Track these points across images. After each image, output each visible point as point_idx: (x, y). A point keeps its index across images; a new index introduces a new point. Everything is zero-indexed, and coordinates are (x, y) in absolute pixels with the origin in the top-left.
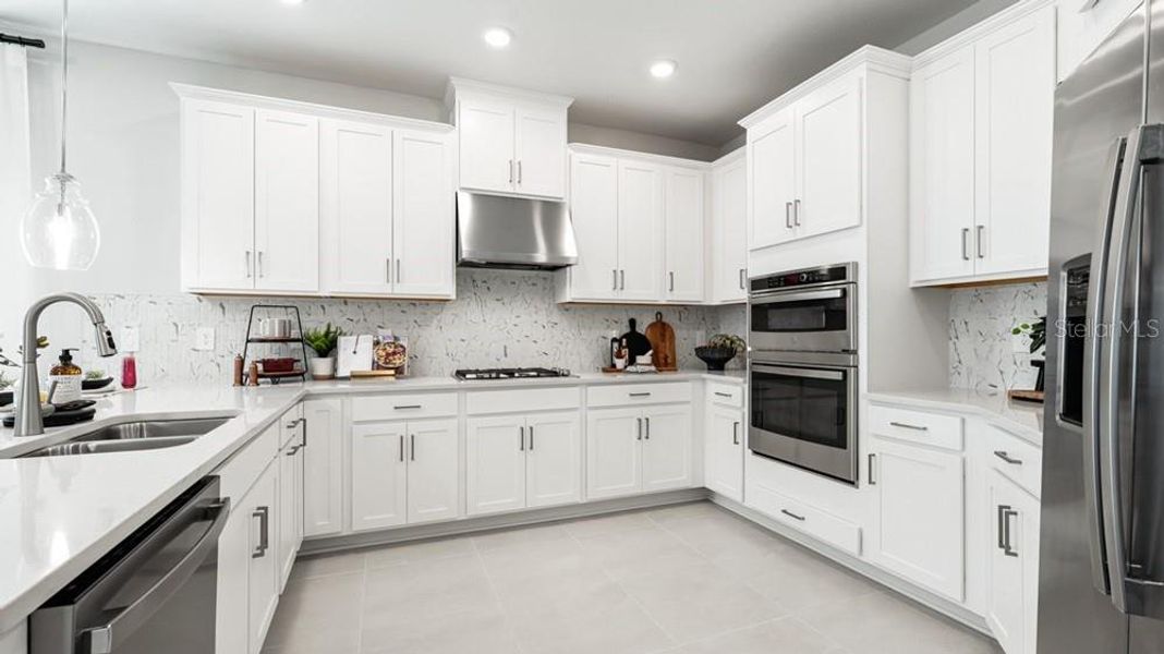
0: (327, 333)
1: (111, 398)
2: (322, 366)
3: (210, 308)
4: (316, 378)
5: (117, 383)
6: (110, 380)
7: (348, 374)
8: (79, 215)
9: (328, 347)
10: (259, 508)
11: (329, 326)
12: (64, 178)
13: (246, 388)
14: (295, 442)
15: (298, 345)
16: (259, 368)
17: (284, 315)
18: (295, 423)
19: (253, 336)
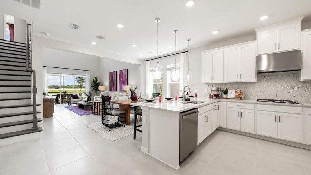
0: (226, 90)
1: (193, 98)
2: (225, 96)
3: (207, 85)
4: (224, 98)
5: (194, 97)
6: (193, 96)
7: (229, 98)
8: (190, 75)
9: (226, 92)
10: (206, 116)
11: (227, 88)
12: (189, 70)
13: (211, 99)
14: (216, 109)
15: (220, 92)
16: (213, 96)
17: (218, 86)
18: (216, 105)
19: (212, 90)
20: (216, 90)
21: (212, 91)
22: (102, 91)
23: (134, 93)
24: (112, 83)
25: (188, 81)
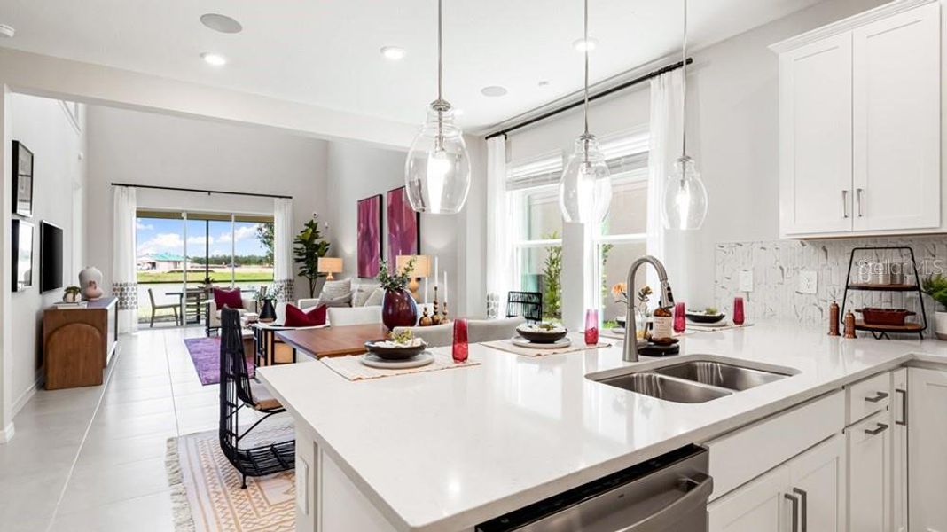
3: (813, 250)
4: (942, 338)
5: (729, 319)
6: (721, 317)
8: (695, 187)
10: (795, 490)
12: (685, 160)
13: (841, 338)
14: (883, 418)
15: (915, 294)
16: (859, 317)
17: (895, 259)
18: (882, 396)
19: (854, 280)
20: (881, 282)
21: (847, 287)
22: (330, 276)
23: (401, 291)
24: (366, 243)
25: (684, 226)
